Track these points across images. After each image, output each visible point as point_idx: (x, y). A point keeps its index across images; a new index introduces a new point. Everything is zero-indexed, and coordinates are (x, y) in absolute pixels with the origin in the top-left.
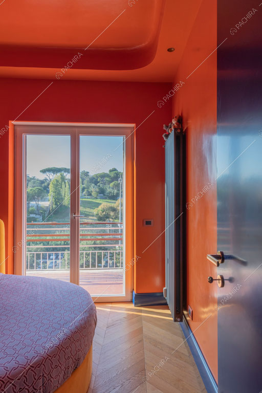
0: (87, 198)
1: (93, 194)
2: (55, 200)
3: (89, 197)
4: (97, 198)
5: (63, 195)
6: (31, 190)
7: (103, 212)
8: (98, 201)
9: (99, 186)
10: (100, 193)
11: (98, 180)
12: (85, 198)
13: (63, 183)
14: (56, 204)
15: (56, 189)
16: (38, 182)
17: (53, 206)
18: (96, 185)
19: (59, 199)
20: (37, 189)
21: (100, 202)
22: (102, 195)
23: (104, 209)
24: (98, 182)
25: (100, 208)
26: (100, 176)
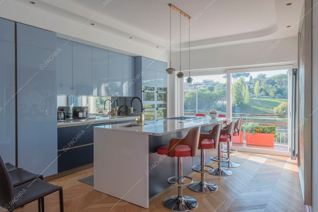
0: (265, 98)
1: (270, 94)
2: (237, 100)
3: (267, 97)
4: (274, 98)
5: (243, 95)
6: (218, 92)
7: (283, 110)
8: (276, 100)
9: (276, 87)
10: (278, 93)
11: (275, 81)
12: (263, 98)
13: (243, 85)
14: (237, 103)
15: (238, 90)
16: (222, 85)
17: (235, 105)
18: (273, 85)
19: (240, 99)
20: (222, 91)
21: (278, 101)
22: (280, 95)
23: (284, 108)
24: (276, 83)
25: (280, 107)
26: (277, 78)
